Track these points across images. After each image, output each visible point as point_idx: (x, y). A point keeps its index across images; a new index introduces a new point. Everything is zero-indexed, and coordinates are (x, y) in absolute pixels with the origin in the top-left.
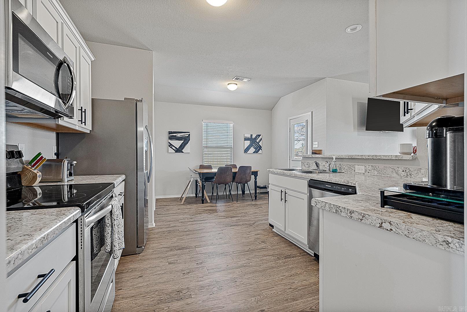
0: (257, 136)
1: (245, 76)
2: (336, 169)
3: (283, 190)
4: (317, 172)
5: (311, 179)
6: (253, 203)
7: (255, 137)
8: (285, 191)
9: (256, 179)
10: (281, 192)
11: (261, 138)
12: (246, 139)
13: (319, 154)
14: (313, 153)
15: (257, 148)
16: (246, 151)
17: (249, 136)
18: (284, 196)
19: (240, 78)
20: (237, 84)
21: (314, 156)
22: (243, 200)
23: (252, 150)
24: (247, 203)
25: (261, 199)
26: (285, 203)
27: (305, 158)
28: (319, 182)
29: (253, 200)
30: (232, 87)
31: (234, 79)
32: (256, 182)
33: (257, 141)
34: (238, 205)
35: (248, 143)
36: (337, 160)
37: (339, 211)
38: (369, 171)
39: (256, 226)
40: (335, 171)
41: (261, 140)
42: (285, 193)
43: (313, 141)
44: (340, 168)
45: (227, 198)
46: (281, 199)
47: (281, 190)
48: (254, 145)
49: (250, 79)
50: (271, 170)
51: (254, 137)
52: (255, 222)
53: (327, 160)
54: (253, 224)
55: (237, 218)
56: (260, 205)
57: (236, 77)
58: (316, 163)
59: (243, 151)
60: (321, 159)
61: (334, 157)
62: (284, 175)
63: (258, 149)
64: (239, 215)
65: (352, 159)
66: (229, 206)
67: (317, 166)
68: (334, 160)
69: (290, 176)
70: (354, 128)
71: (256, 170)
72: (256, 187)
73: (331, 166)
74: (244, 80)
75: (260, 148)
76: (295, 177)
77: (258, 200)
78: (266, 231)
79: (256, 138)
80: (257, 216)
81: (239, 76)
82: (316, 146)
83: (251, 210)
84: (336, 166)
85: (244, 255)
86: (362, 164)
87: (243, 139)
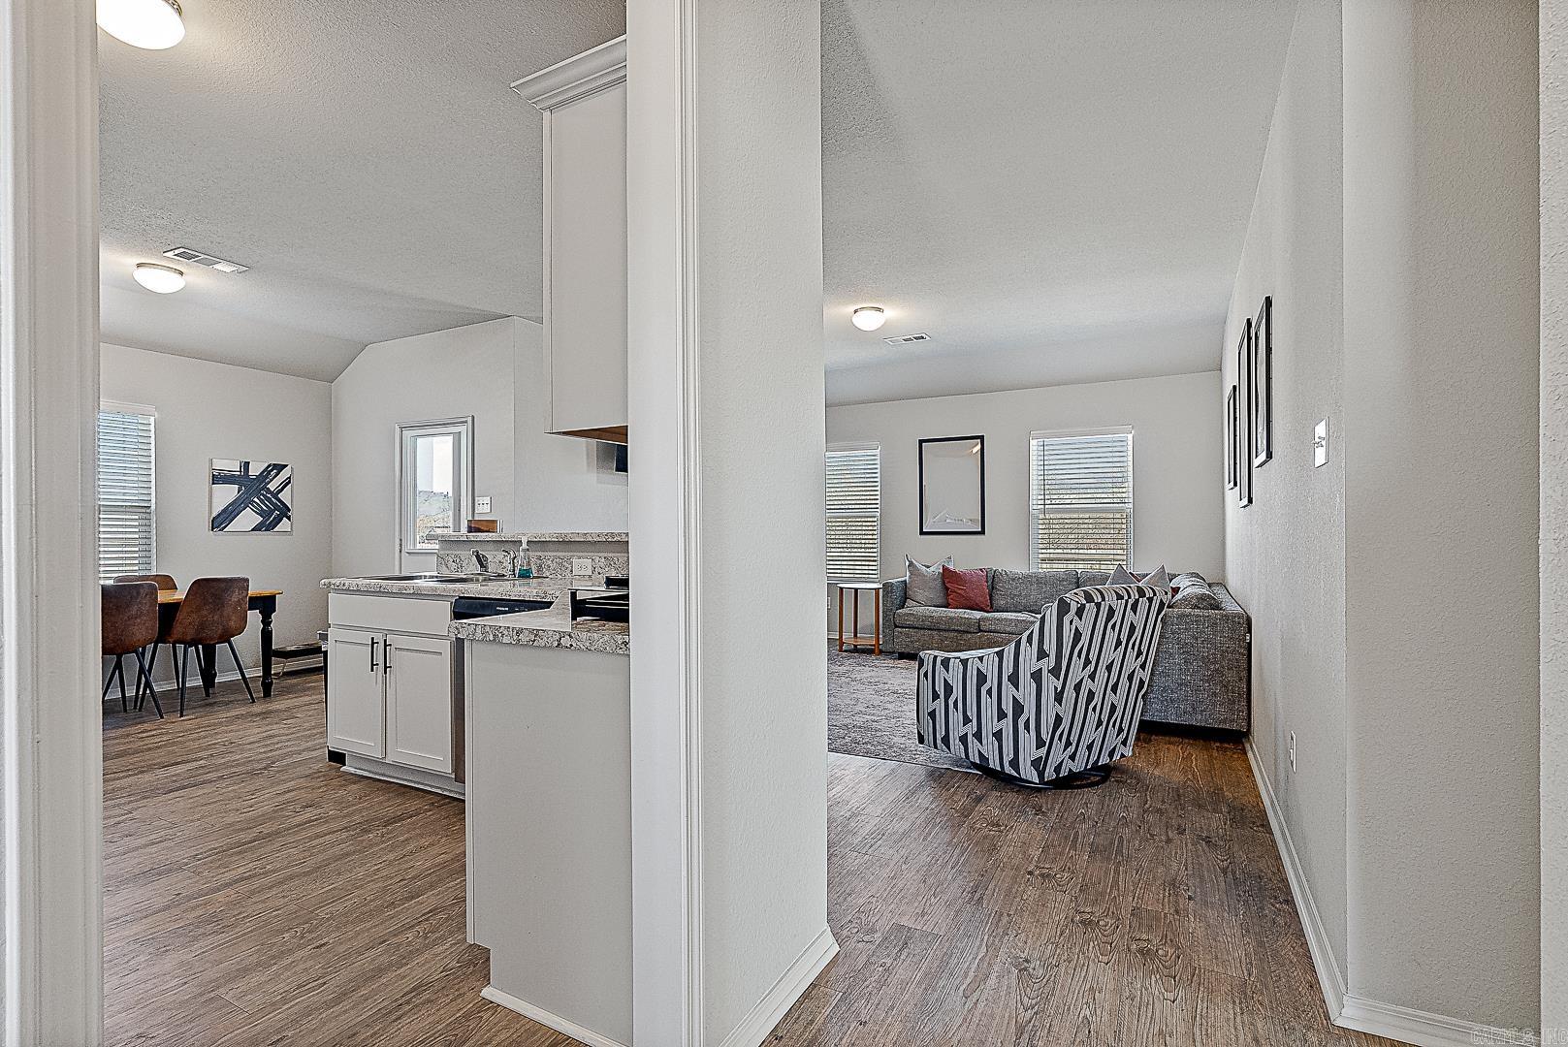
0: (272, 470)
1: (222, 256)
2: (529, 571)
3: (379, 638)
4: (481, 578)
5: (460, 598)
6: (257, 708)
7: (263, 472)
8: (385, 641)
9: (266, 622)
10: (373, 643)
11: (289, 478)
12: (218, 478)
13: (488, 531)
14: (470, 530)
15: (271, 512)
16: (220, 521)
17: (233, 467)
18: (381, 656)
19: (203, 256)
20: (181, 273)
21: (473, 536)
22: (211, 705)
23: (248, 518)
24: (228, 715)
25: (290, 693)
26: (385, 673)
27: (446, 542)
28: (479, 603)
29: (254, 702)
30: (161, 280)
31: (170, 254)
32: (267, 636)
33: (272, 486)
34: (188, 725)
35: (228, 494)
36: (533, 546)
37: (500, 635)
38: (600, 571)
39: (278, 772)
40: (525, 575)
41: (288, 481)
42: (386, 645)
43: (476, 495)
44: (540, 568)
45: (125, 710)
46: (373, 665)
47: (373, 639)
48: (256, 500)
49: (246, 268)
50: (333, 581)
51: (255, 471)
52: (274, 763)
53: (507, 547)
54: (265, 769)
55: (195, 764)
56: (285, 711)
57: (182, 250)
58: (478, 557)
59: (207, 524)
60: (491, 546)
61: (524, 540)
62: (380, 593)
63: (275, 514)
64: (200, 755)
65: (566, 544)
66: (145, 735)
67: (482, 565)
68: (524, 546)
69: (400, 594)
70: (588, 463)
71: (266, 592)
72: (268, 653)
73: (518, 562)
74: (216, 266)
75: (285, 511)
76: (418, 595)
77: (278, 699)
78: (319, 777)
79: (265, 476)
80: (279, 745)
81: (194, 247)
82: (484, 510)
83: (254, 731)
84: (529, 564)
85: (240, 852)
86: (586, 554)
87: (208, 479)
